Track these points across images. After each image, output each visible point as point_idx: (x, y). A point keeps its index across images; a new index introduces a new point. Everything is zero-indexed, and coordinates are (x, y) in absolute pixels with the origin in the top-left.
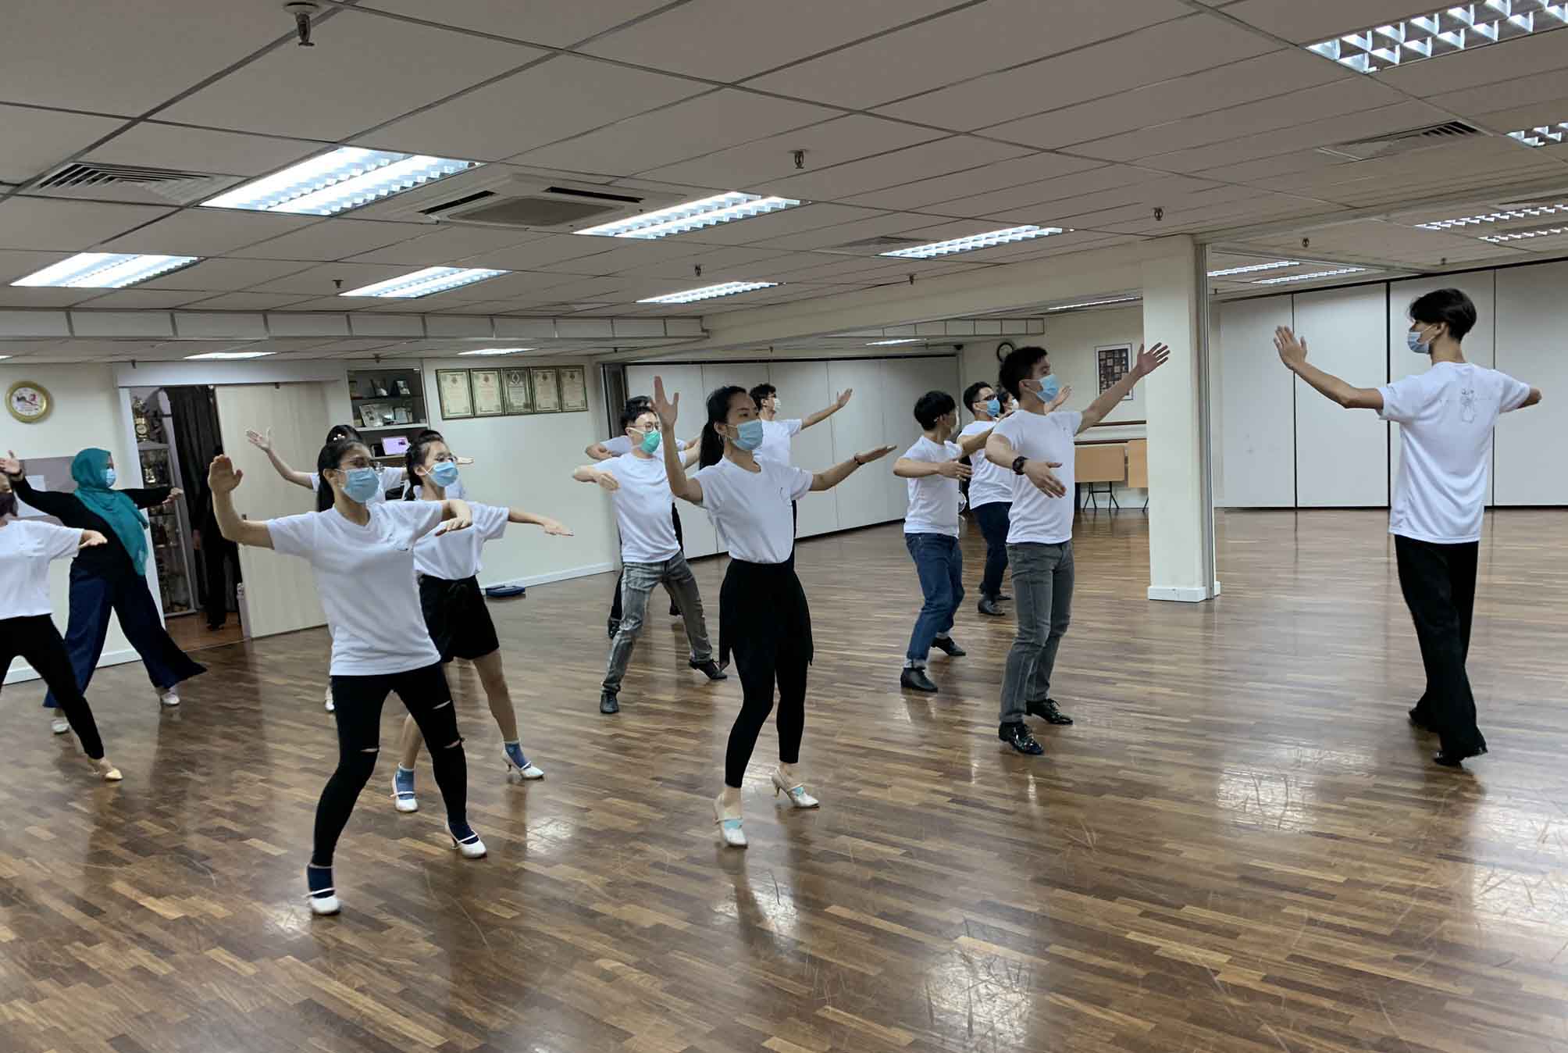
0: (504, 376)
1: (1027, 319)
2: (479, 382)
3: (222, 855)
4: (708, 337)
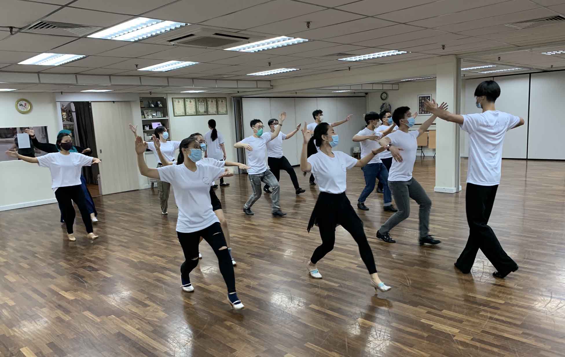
0: (197, 101)
1: (393, 84)
3: (90, 276)
4: (273, 88)
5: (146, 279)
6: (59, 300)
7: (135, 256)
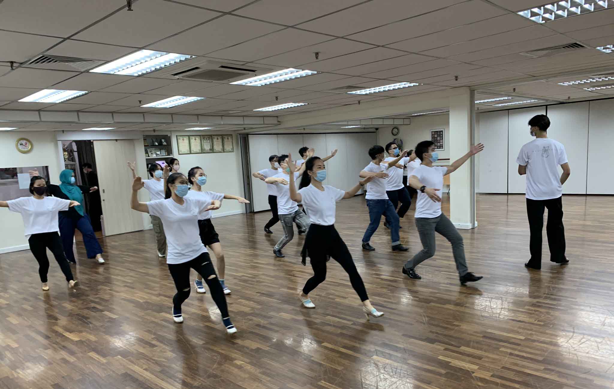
0: (202, 138)
1: (404, 119)
2: (193, 140)
3: (94, 317)
4: (280, 124)
5: (153, 319)
6: (63, 341)
7: (140, 296)
